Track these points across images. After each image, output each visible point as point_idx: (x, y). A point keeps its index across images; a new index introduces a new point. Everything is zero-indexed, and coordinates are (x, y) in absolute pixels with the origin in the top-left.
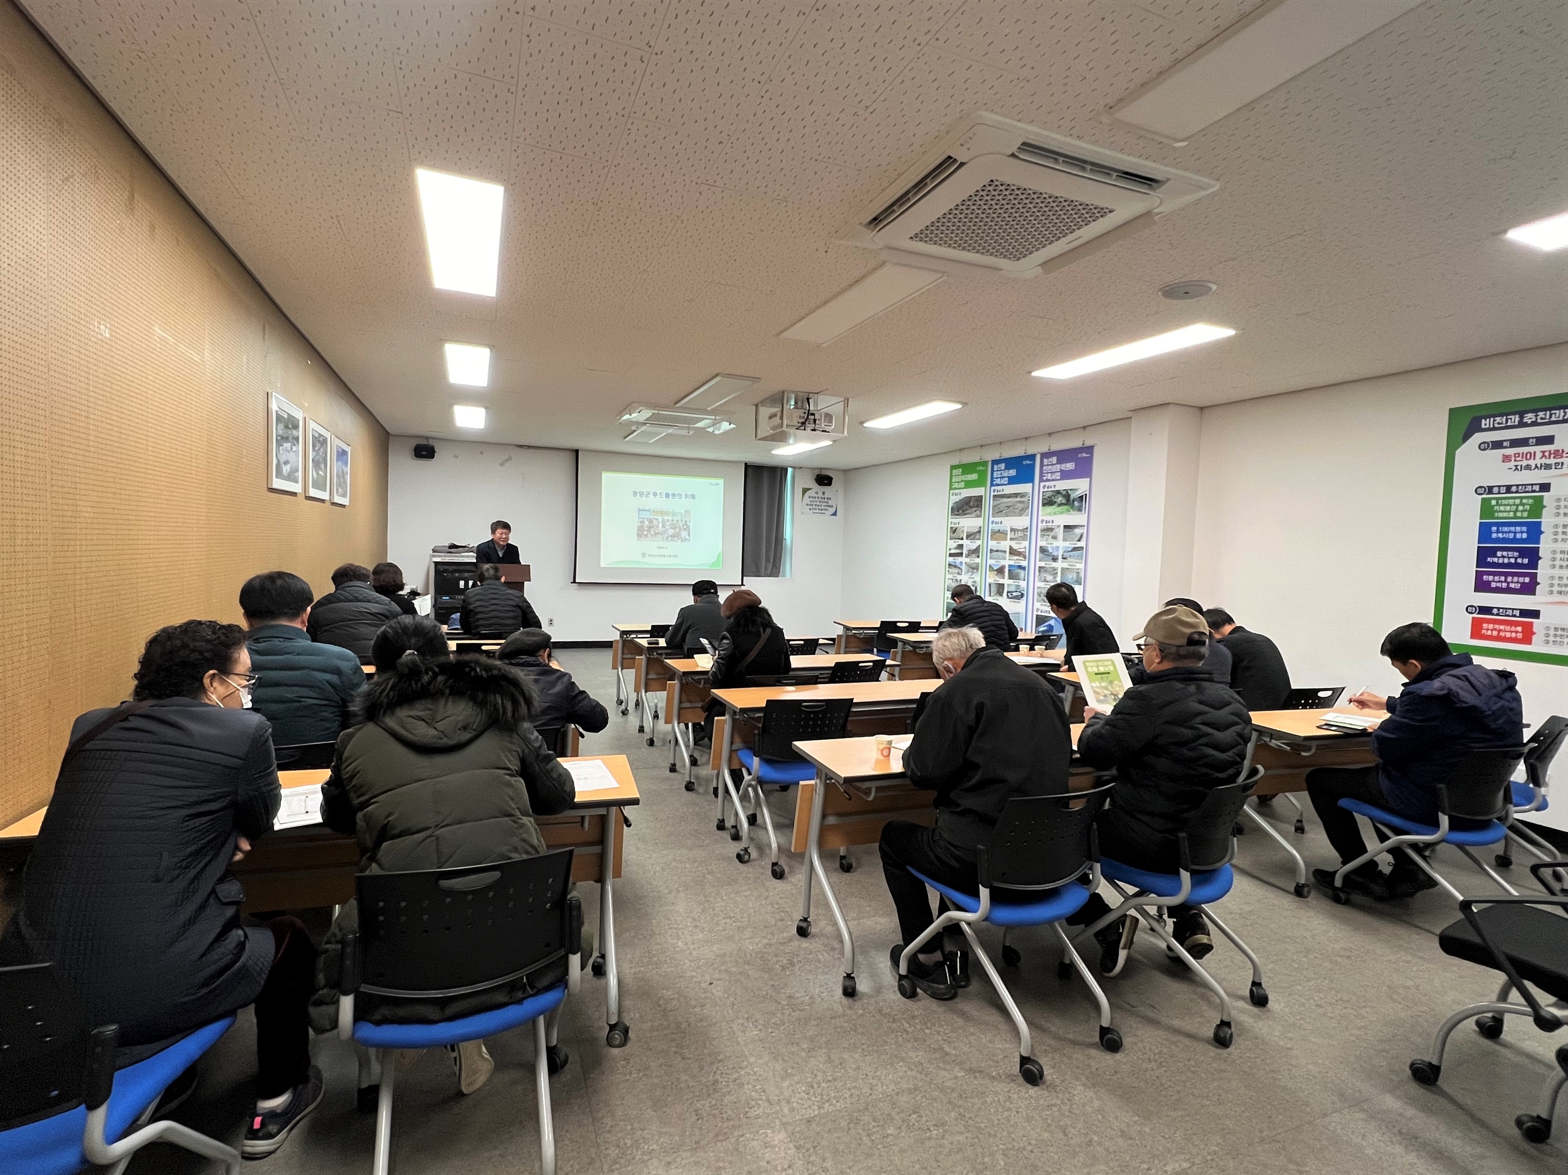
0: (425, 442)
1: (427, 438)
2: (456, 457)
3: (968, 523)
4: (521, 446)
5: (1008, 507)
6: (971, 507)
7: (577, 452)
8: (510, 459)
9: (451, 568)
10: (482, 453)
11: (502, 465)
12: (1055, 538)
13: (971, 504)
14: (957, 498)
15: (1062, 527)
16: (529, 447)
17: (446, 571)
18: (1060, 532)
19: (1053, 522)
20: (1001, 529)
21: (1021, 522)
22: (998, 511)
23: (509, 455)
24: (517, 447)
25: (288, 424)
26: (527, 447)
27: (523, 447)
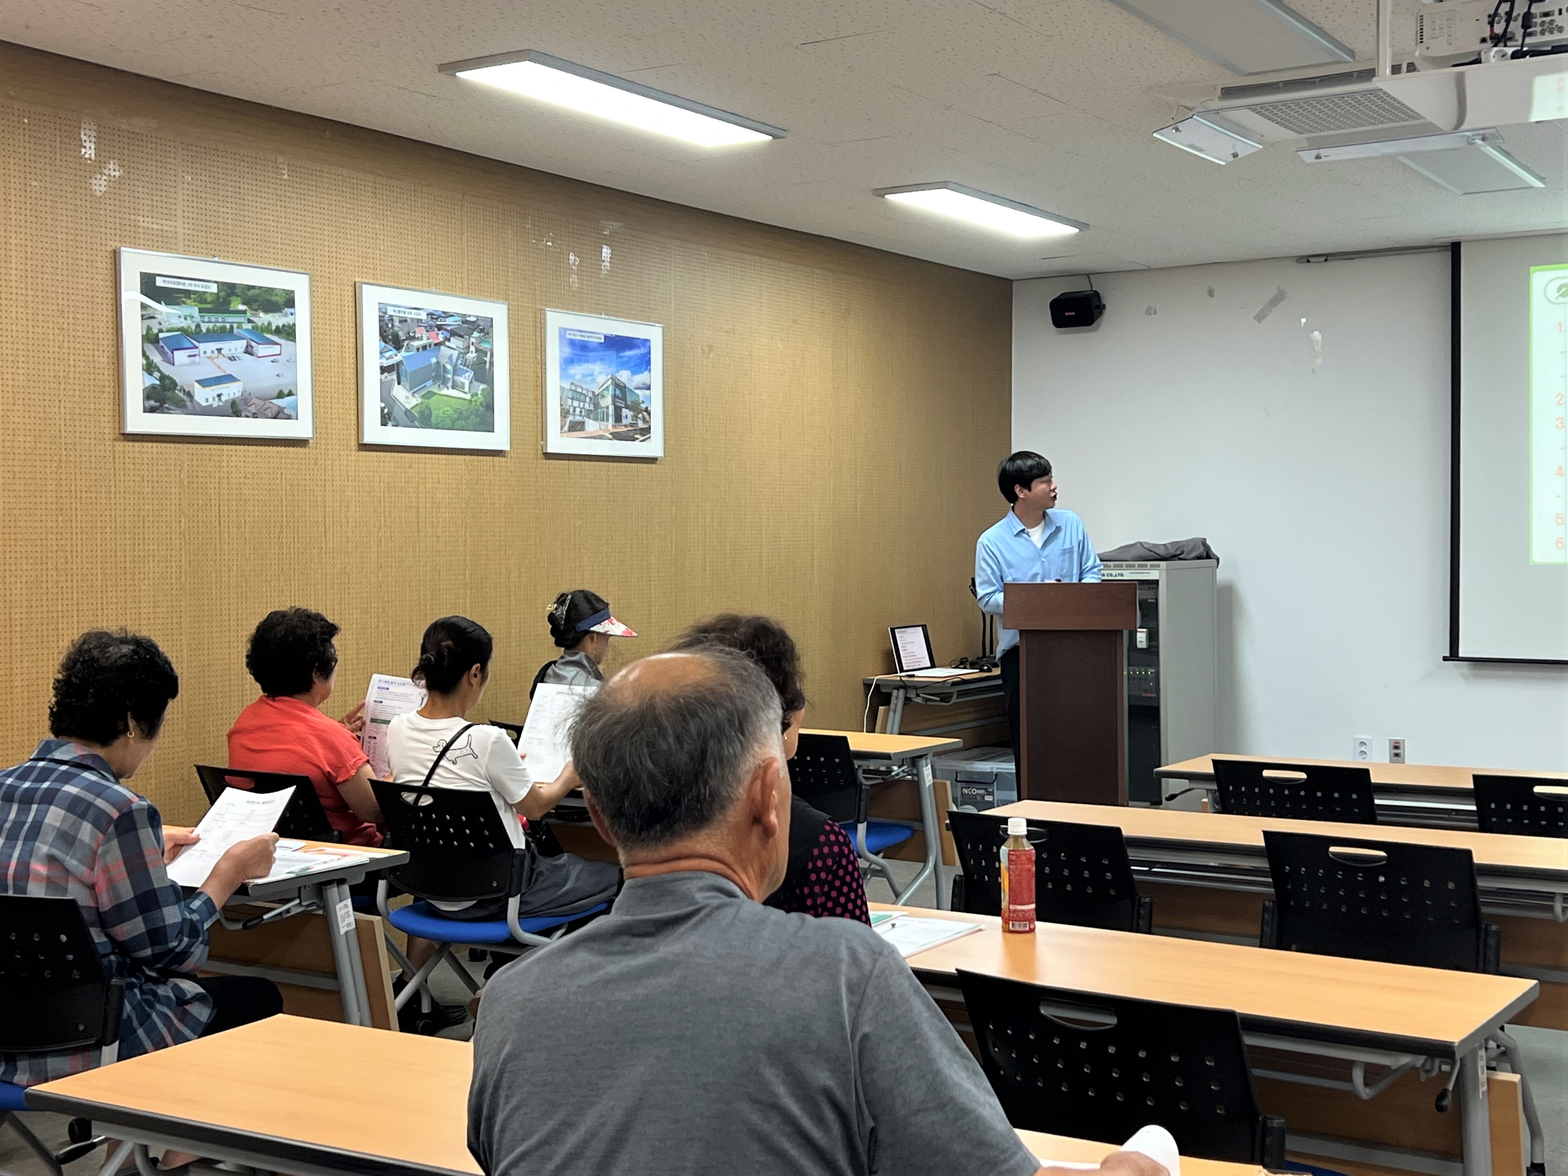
0: (1080, 286)
1: (1088, 275)
2: (1151, 311)
4: (1307, 259)
7: (1455, 248)
8: (1278, 298)
10: (1211, 293)
11: (1259, 318)
16: (1327, 257)
23: (1279, 287)
24: (1298, 262)
25: (229, 303)
26: (1323, 259)
27: (1312, 260)
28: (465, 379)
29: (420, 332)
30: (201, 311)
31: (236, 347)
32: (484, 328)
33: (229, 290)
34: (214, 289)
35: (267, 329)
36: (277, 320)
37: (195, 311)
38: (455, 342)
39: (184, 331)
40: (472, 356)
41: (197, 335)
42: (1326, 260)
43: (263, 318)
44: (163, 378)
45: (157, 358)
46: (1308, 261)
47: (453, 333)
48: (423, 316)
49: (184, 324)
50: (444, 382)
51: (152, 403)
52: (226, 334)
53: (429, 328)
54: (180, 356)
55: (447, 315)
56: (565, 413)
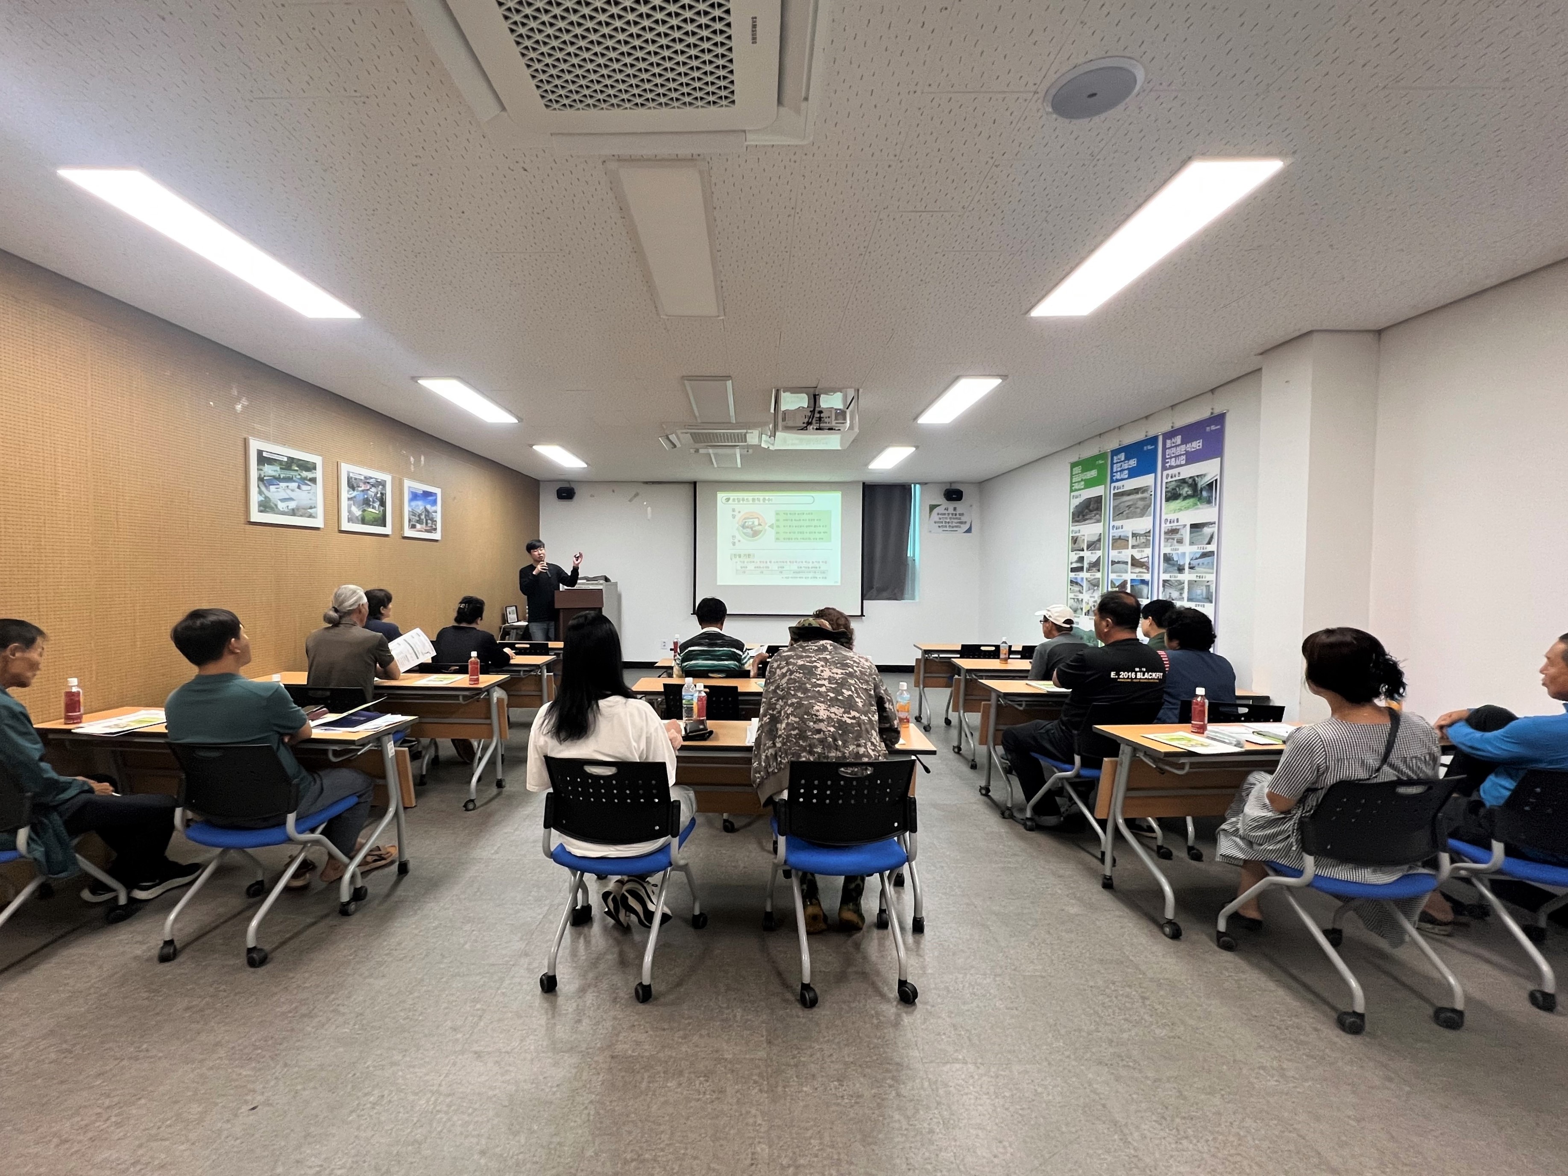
0: (566, 485)
1: (568, 482)
2: (592, 496)
3: (1089, 530)
5: (1129, 507)
6: (1091, 511)
7: (695, 483)
8: (638, 494)
10: (613, 491)
11: (631, 500)
12: (1180, 541)
13: (1091, 507)
14: (1076, 502)
15: (1188, 527)
18: (1186, 534)
19: (1178, 521)
20: (1122, 534)
21: (1142, 524)
22: (1119, 513)
24: (644, 484)
25: (291, 466)
26: (652, 483)
28: (377, 505)
29: (361, 484)
30: (281, 468)
31: (294, 485)
32: (383, 484)
33: (291, 460)
34: (285, 459)
35: (305, 479)
36: (310, 475)
37: (278, 468)
38: (373, 489)
39: (275, 478)
40: (379, 495)
41: (278, 479)
43: (305, 474)
44: (266, 497)
45: (263, 489)
47: (373, 486)
48: (362, 478)
49: (274, 474)
50: (369, 505)
51: (262, 508)
52: (289, 479)
53: (365, 483)
54: (272, 488)
55: (371, 478)
56: (410, 521)
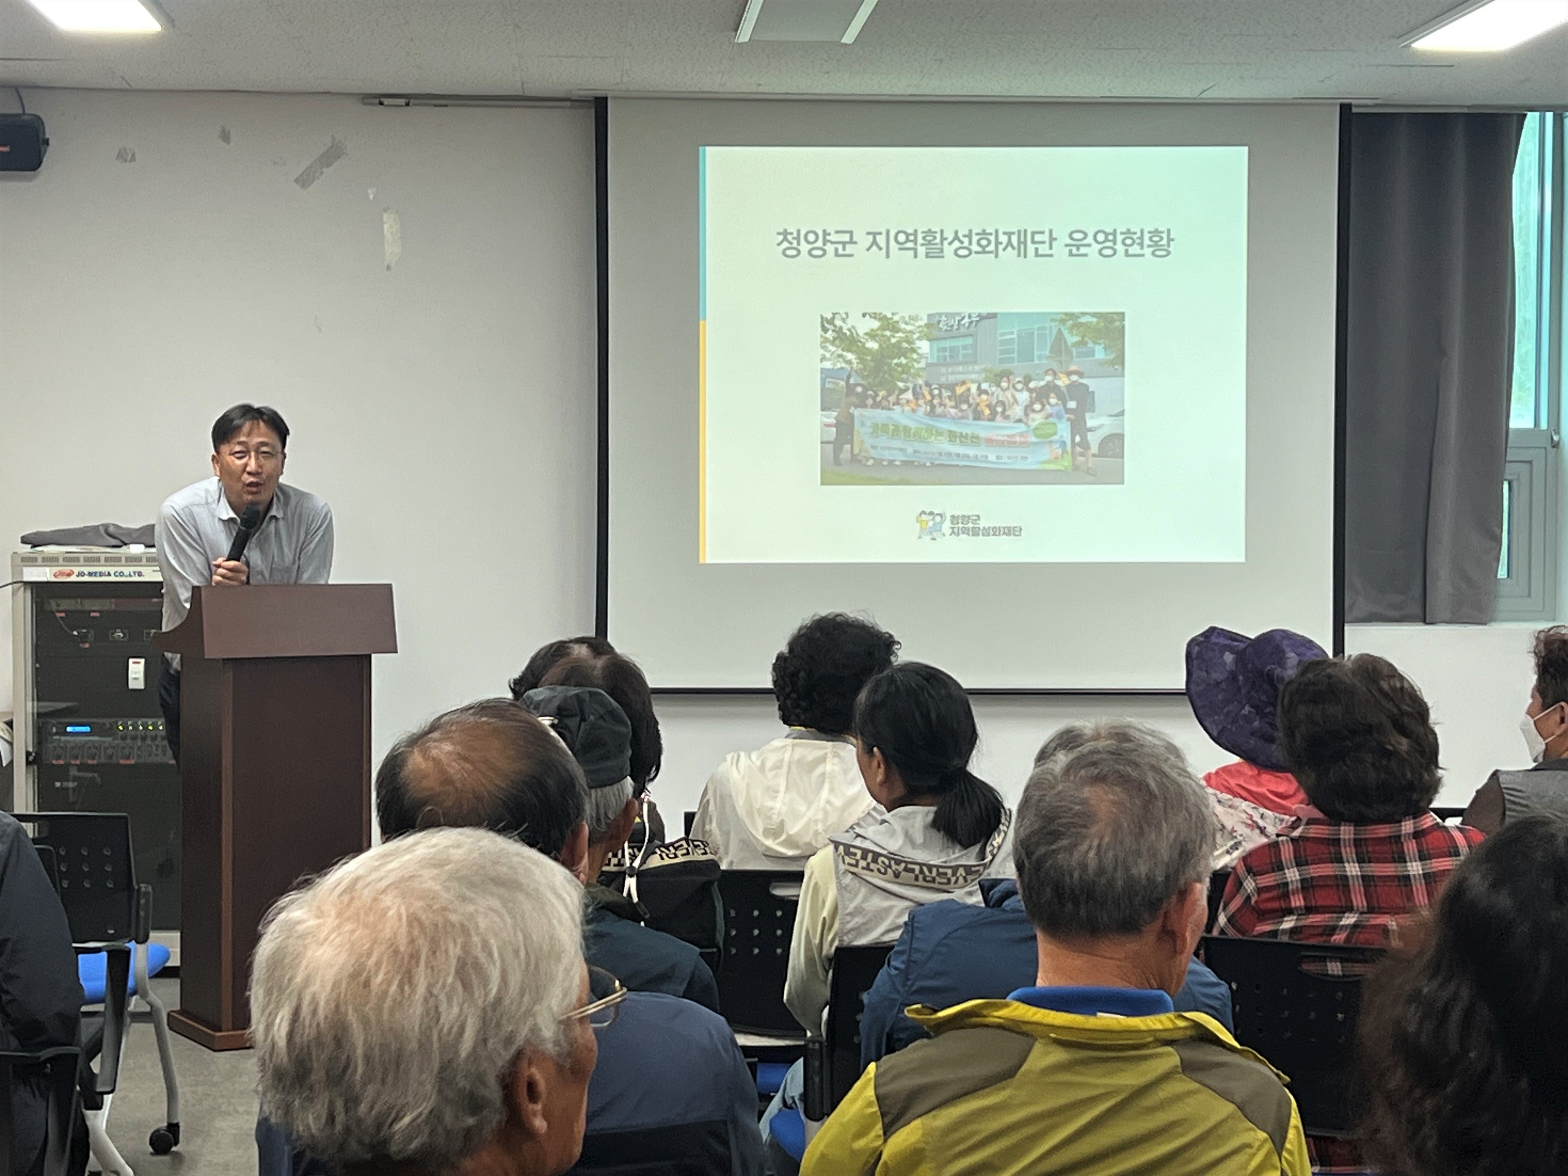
0: (7, 106)
1: (19, 89)
2: (126, 156)
4: (380, 99)
7: (600, 105)
8: (333, 155)
9: (95, 607)
10: (226, 137)
11: (304, 181)
16: (409, 99)
17: (77, 618)
23: (333, 138)
24: (364, 104)
26: (402, 101)
27: (386, 101)
42: (407, 104)
46: (381, 103)
